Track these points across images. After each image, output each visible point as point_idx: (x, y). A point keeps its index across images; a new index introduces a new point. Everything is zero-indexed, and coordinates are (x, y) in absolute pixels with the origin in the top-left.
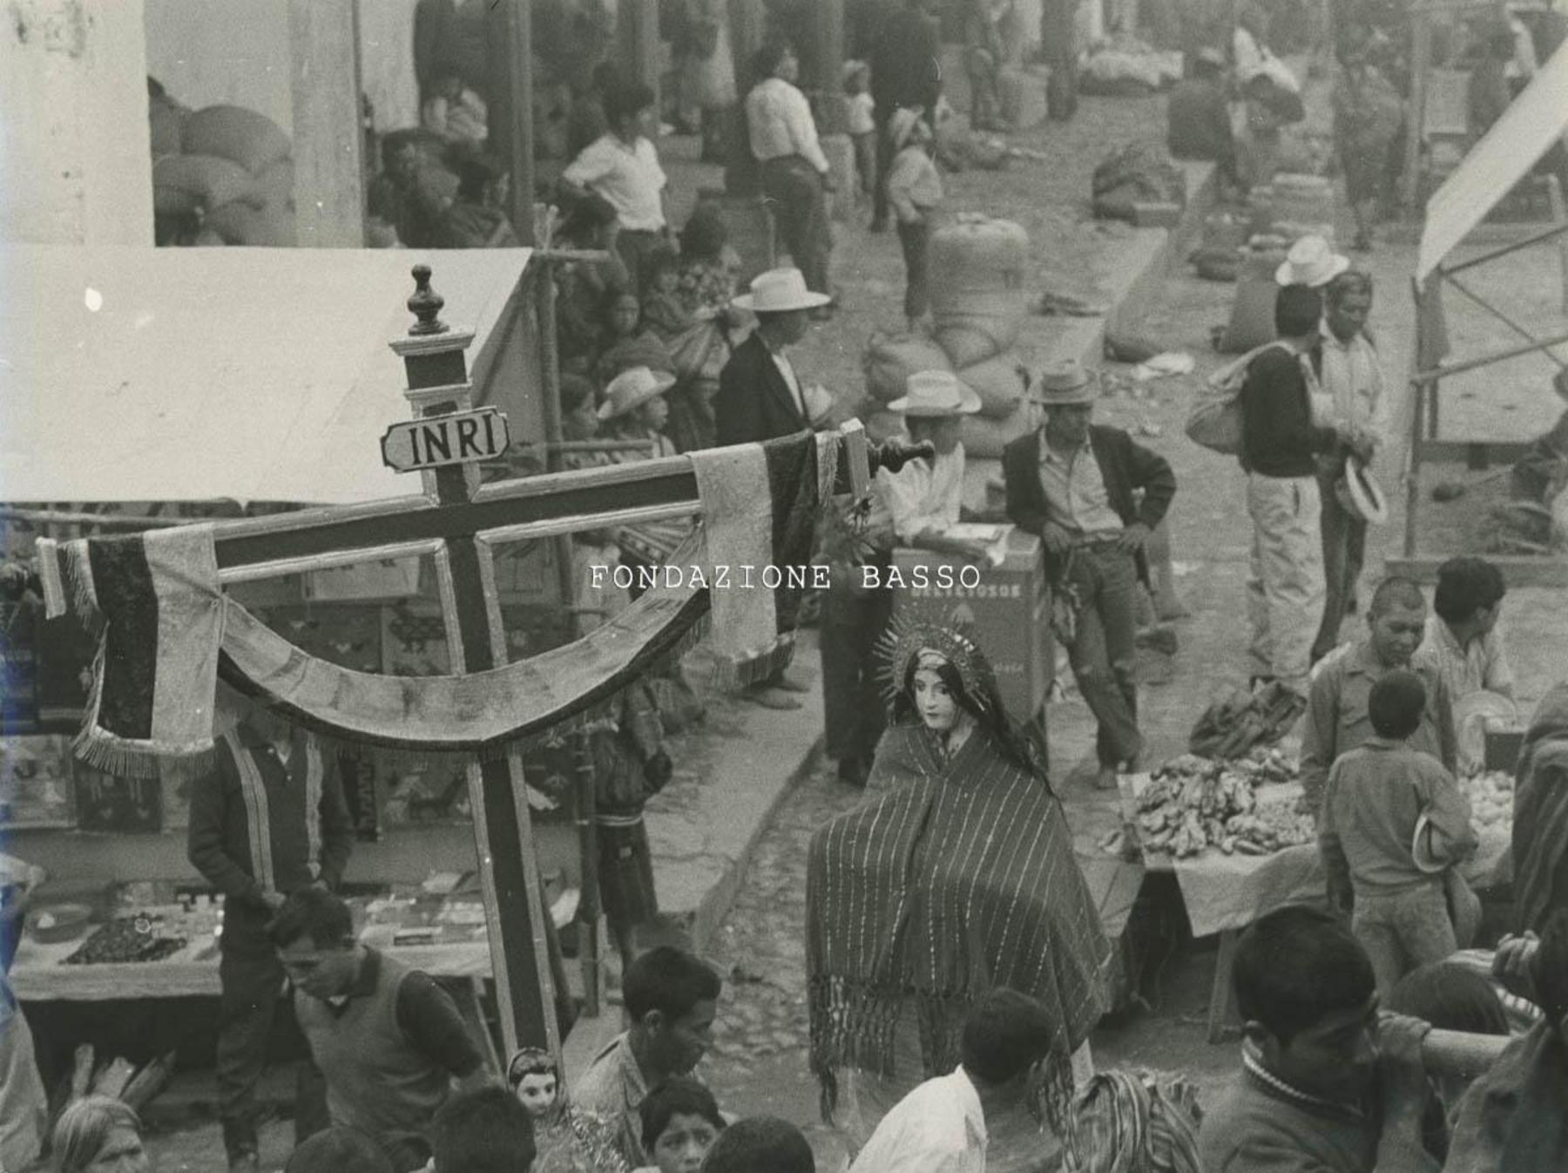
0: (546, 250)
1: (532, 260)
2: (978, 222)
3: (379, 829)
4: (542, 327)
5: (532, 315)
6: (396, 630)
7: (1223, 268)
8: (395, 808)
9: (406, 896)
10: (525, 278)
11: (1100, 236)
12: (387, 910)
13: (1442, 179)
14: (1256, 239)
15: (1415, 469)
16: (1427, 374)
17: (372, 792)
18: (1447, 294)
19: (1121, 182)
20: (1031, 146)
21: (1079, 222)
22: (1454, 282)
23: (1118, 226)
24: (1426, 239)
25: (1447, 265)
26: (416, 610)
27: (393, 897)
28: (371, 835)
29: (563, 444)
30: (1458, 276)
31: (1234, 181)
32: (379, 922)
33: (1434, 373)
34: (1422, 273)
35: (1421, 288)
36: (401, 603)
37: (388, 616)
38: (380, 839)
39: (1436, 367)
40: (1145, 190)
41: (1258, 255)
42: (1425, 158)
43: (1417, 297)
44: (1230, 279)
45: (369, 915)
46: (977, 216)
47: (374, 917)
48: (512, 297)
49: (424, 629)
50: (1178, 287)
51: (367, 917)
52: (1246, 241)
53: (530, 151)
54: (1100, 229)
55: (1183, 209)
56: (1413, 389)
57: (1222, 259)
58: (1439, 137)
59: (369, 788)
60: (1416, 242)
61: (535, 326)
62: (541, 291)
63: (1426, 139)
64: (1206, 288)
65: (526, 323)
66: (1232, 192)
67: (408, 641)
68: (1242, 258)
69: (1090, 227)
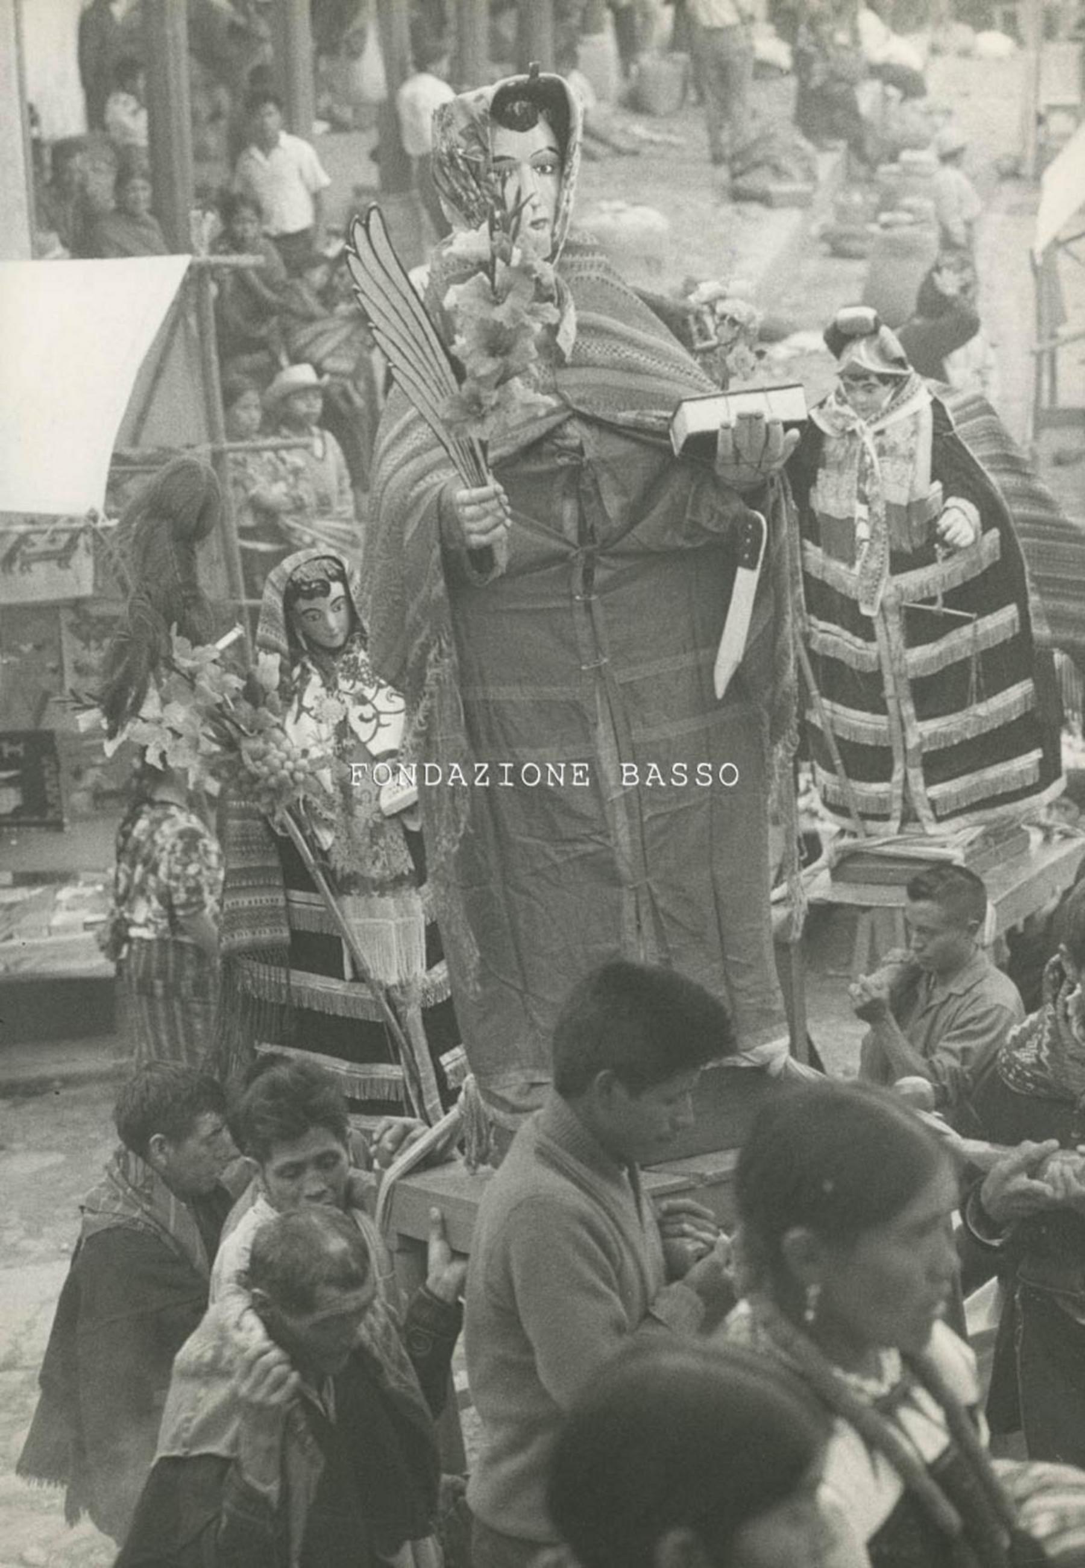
0: (204, 256)
1: (190, 268)
2: (619, 211)
3: (66, 820)
4: (202, 333)
5: (192, 320)
6: (74, 628)
7: (854, 246)
8: (80, 799)
9: (93, 883)
10: (185, 285)
11: (738, 219)
12: (77, 897)
13: (1058, 151)
14: (884, 217)
15: (1036, 437)
16: (1048, 344)
17: (58, 785)
18: (1064, 264)
19: (757, 165)
20: (670, 131)
21: (717, 205)
22: (1069, 253)
23: (754, 209)
24: (1043, 210)
25: (1063, 237)
26: (95, 611)
27: (81, 883)
28: (58, 826)
29: (226, 445)
30: (1074, 247)
31: (863, 159)
32: (68, 909)
33: (1053, 343)
34: (1040, 244)
35: (1039, 261)
36: (77, 604)
37: (67, 617)
38: (67, 829)
39: (1053, 336)
40: (778, 172)
41: (887, 233)
42: (1042, 130)
43: (1035, 270)
44: (860, 256)
45: (59, 902)
46: (619, 204)
47: (64, 905)
48: (173, 304)
49: (100, 627)
50: (813, 266)
51: (56, 905)
52: (875, 220)
53: (189, 152)
54: (739, 212)
55: (815, 190)
56: (1033, 360)
57: (851, 237)
58: (1052, 108)
59: (54, 782)
60: (1034, 212)
61: (194, 331)
62: (201, 295)
63: (1043, 111)
64: (839, 266)
65: (187, 326)
66: (861, 170)
67: (86, 639)
68: (872, 236)
69: (728, 209)
